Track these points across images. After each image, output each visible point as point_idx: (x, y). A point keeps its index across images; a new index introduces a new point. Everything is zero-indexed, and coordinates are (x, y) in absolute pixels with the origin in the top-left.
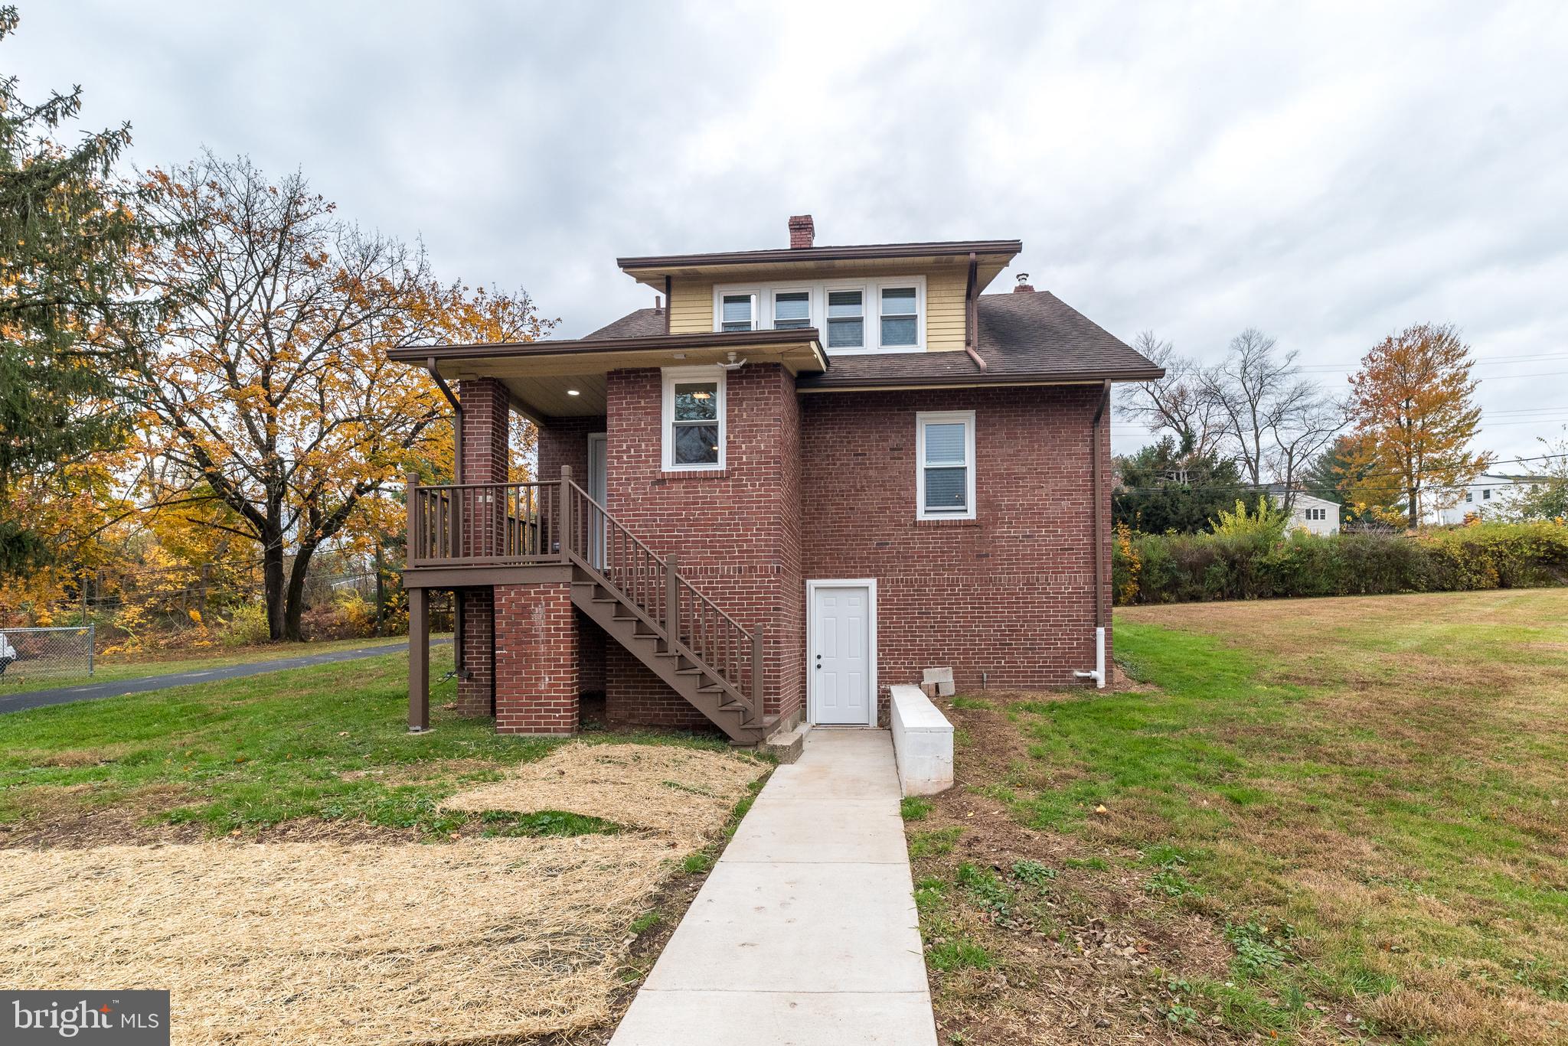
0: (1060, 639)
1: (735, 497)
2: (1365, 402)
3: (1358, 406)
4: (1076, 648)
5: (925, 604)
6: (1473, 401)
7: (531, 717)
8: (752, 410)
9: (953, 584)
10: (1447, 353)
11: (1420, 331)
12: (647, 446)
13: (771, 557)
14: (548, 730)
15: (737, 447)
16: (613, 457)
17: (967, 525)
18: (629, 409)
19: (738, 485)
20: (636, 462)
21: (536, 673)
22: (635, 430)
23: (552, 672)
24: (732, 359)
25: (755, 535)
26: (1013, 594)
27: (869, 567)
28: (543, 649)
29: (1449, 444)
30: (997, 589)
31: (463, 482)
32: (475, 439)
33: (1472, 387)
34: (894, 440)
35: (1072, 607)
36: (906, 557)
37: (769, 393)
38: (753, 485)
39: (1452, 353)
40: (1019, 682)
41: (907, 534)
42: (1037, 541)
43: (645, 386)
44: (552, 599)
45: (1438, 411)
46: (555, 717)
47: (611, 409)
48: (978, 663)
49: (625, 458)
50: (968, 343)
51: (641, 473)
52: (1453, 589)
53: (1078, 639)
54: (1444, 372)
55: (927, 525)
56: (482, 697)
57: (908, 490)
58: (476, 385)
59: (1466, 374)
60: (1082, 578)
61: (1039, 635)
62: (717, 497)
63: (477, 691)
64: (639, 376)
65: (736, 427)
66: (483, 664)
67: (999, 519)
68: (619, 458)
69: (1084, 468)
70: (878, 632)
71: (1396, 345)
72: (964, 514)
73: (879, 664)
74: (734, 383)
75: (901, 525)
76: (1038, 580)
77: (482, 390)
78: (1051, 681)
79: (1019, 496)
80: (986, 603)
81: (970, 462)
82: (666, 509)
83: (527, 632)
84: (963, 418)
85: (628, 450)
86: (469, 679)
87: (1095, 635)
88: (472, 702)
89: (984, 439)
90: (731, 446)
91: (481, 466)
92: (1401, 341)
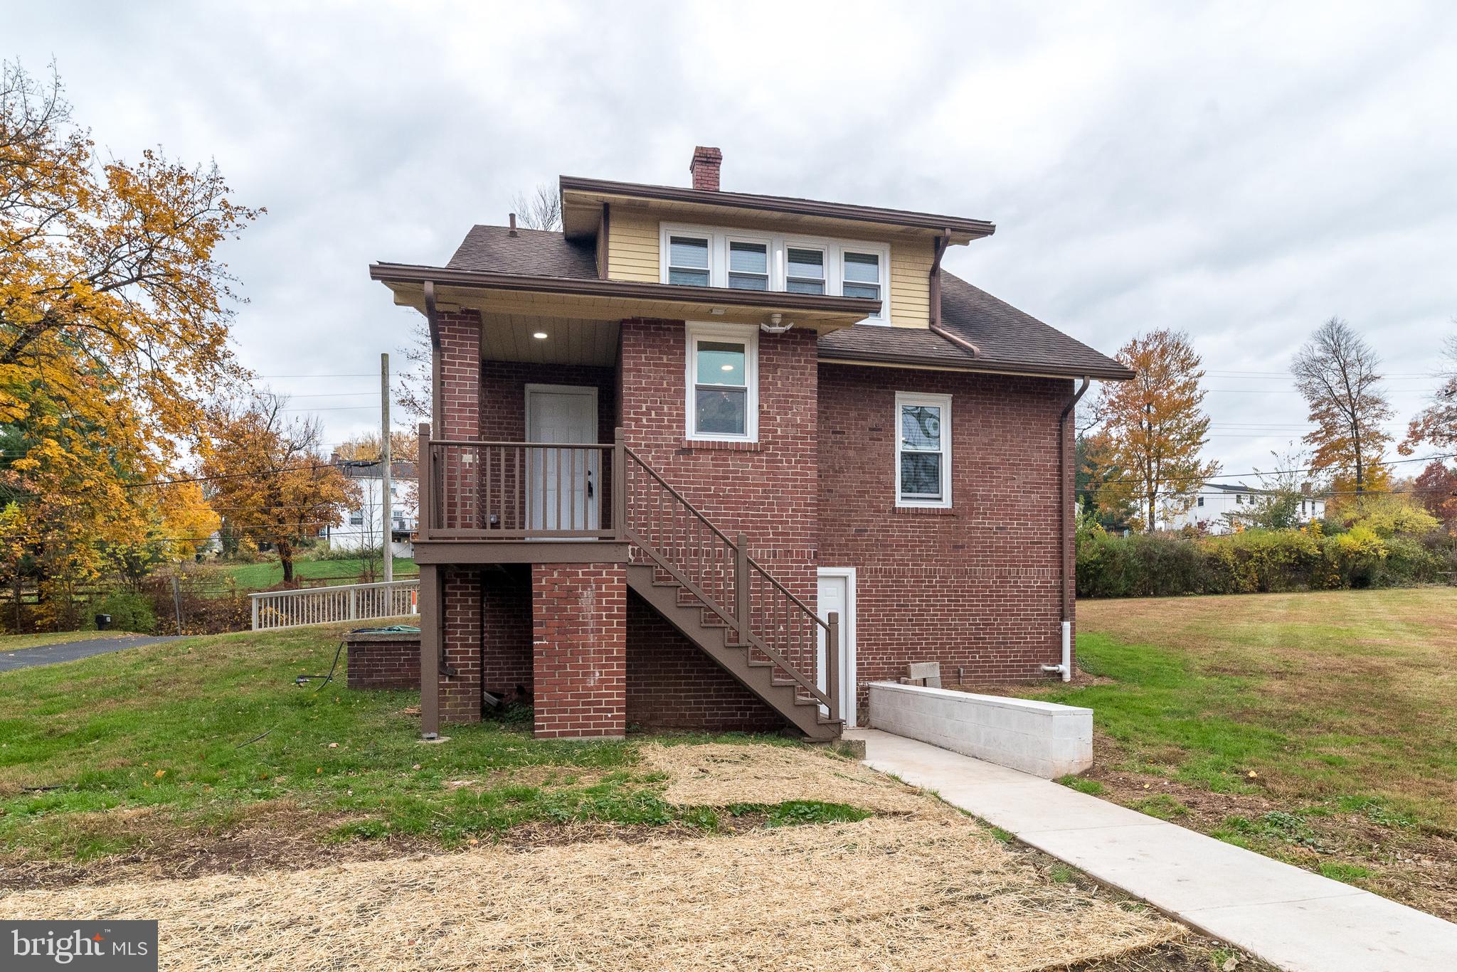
0: (1029, 633)
1: (769, 473)
2: (1112, 403)
3: (1105, 406)
4: (1044, 642)
5: (904, 596)
6: (1203, 410)
7: (578, 718)
8: (788, 378)
9: (931, 575)
10: (1183, 361)
11: (1161, 336)
12: (670, 409)
13: (808, 541)
14: (599, 733)
15: (770, 419)
16: (630, 419)
17: (944, 514)
18: (649, 365)
19: (772, 461)
20: (658, 427)
21: (583, 667)
22: (656, 390)
23: (604, 666)
24: (777, 321)
25: (791, 516)
26: (987, 587)
27: (847, 555)
28: (592, 639)
29: (1183, 451)
30: (972, 582)
31: (443, 437)
32: (457, 384)
33: (1201, 396)
34: (873, 420)
35: (1040, 601)
36: (885, 546)
37: (806, 361)
38: (789, 462)
39: (1187, 364)
40: (992, 677)
41: (885, 521)
42: (1009, 533)
43: (668, 341)
44: (605, 581)
45: (1174, 417)
46: (606, 717)
47: (627, 363)
48: (954, 657)
49: (644, 421)
50: (932, 321)
51: (664, 439)
52: (1224, 593)
53: (1045, 633)
54: (1181, 379)
55: (905, 513)
56: (470, 699)
57: (887, 474)
58: (457, 317)
59: (1196, 383)
60: (1050, 572)
61: (1011, 629)
62: (750, 473)
63: (460, 692)
64: (661, 329)
65: (770, 396)
66: (471, 659)
67: (974, 509)
68: (637, 421)
69: (1051, 462)
70: (857, 626)
71: (1140, 347)
72: (939, 502)
73: (858, 659)
74: (767, 347)
75: (879, 511)
76: (1010, 573)
77: (466, 325)
78: (1021, 676)
79: (992, 486)
80: (962, 596)
81: (945, 447)
82: (692, 483)
83: (572, 619)
84: (937, 401)
85: (648, 413)
86: (451, 678)
87: (1061, 629)
88: (456, 705)
89: (961, 425)
90: (763, 416)
91: (465, 418)
92: (1145, 344)
